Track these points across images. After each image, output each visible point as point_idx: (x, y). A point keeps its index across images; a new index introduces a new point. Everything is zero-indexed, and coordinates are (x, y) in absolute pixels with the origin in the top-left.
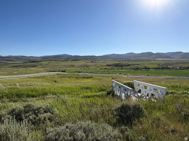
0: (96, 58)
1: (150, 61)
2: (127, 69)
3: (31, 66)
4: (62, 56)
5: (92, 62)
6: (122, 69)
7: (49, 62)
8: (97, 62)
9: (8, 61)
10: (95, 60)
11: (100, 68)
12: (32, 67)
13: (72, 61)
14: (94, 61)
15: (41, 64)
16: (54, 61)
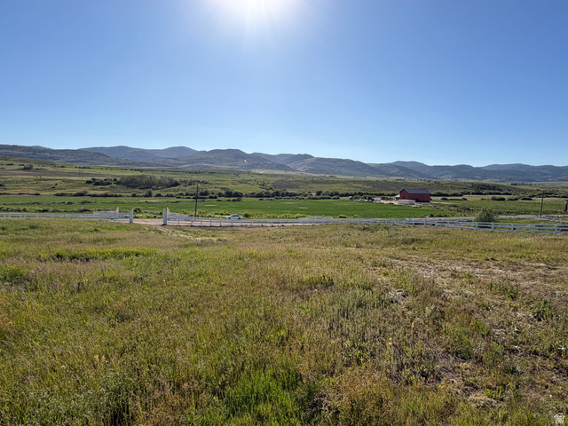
0: (51, 158)
1: (237, 174)
2: (168, 196)
5: (25, 169)
6: (149, 195)
8: (50, 169)
10: (44, 164)
11: (59, 192)
14: (35, 167)
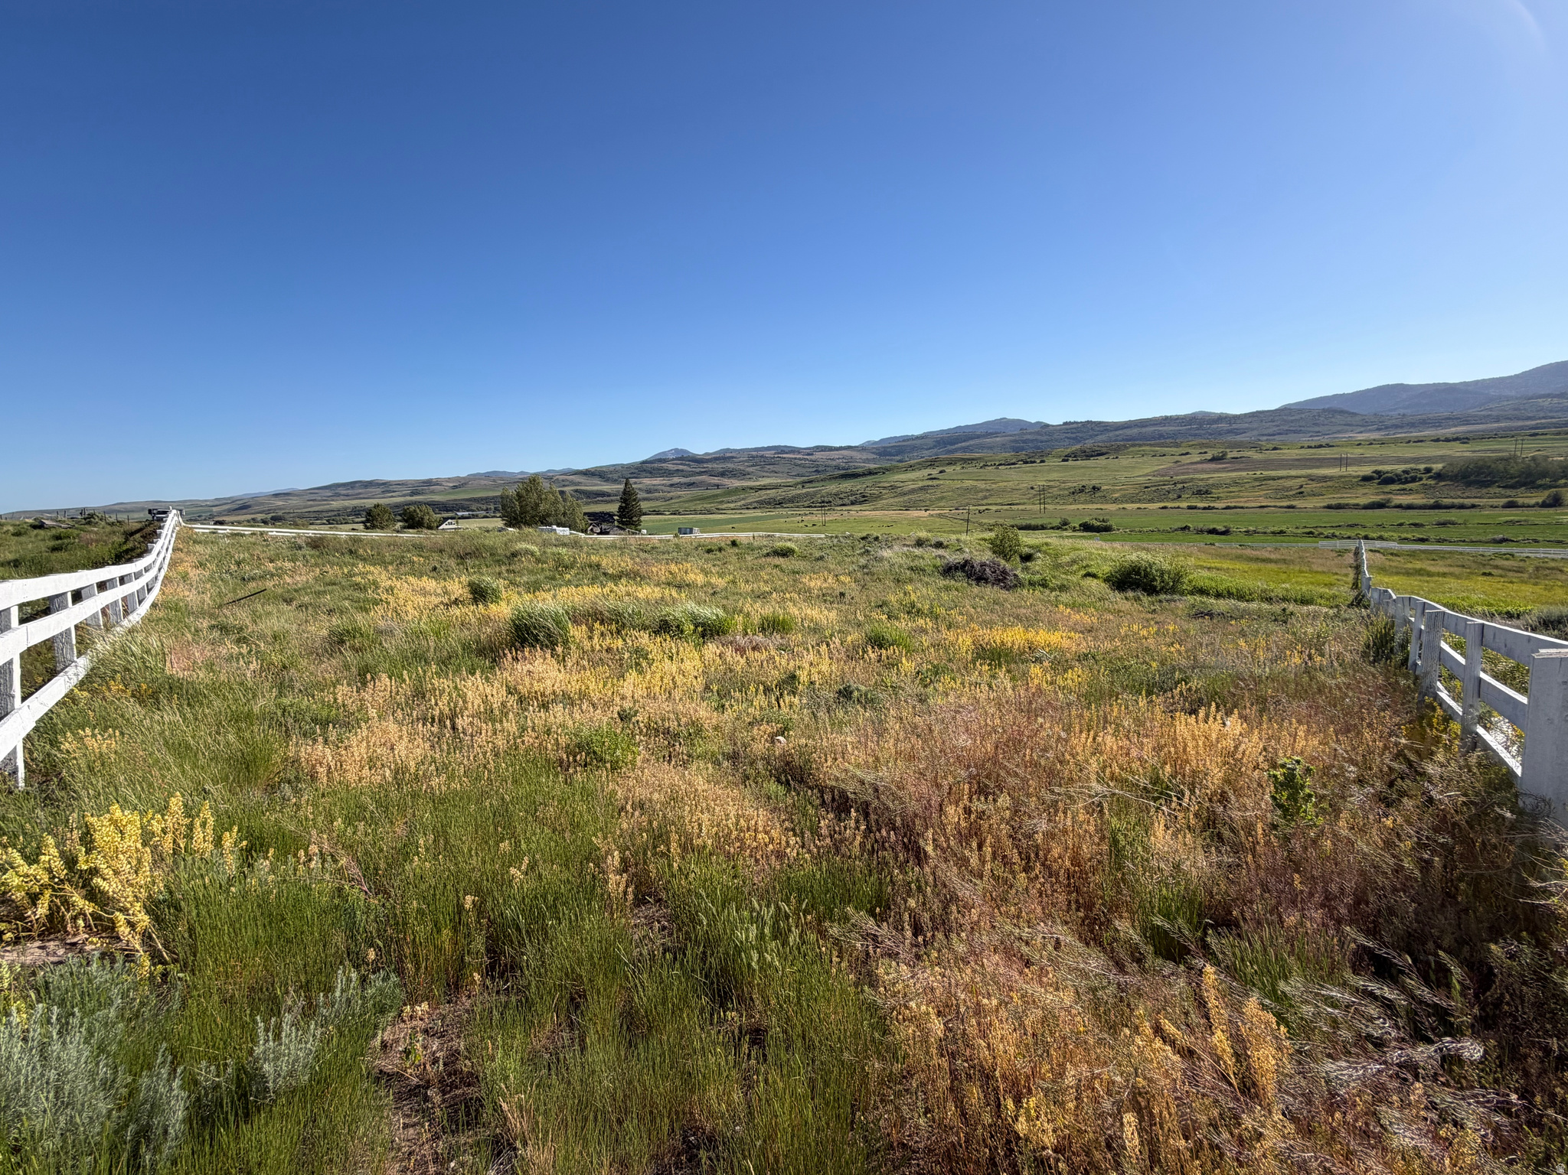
3: (846, 501)
4: (988, 435)
7: (935, 472)
9: (722, 474)
12: (853, 503)
13: (1070, 463)
15: (893, 487)
16: (958, 468)
